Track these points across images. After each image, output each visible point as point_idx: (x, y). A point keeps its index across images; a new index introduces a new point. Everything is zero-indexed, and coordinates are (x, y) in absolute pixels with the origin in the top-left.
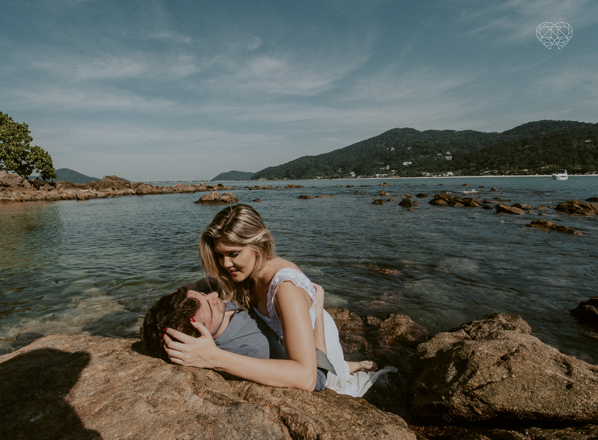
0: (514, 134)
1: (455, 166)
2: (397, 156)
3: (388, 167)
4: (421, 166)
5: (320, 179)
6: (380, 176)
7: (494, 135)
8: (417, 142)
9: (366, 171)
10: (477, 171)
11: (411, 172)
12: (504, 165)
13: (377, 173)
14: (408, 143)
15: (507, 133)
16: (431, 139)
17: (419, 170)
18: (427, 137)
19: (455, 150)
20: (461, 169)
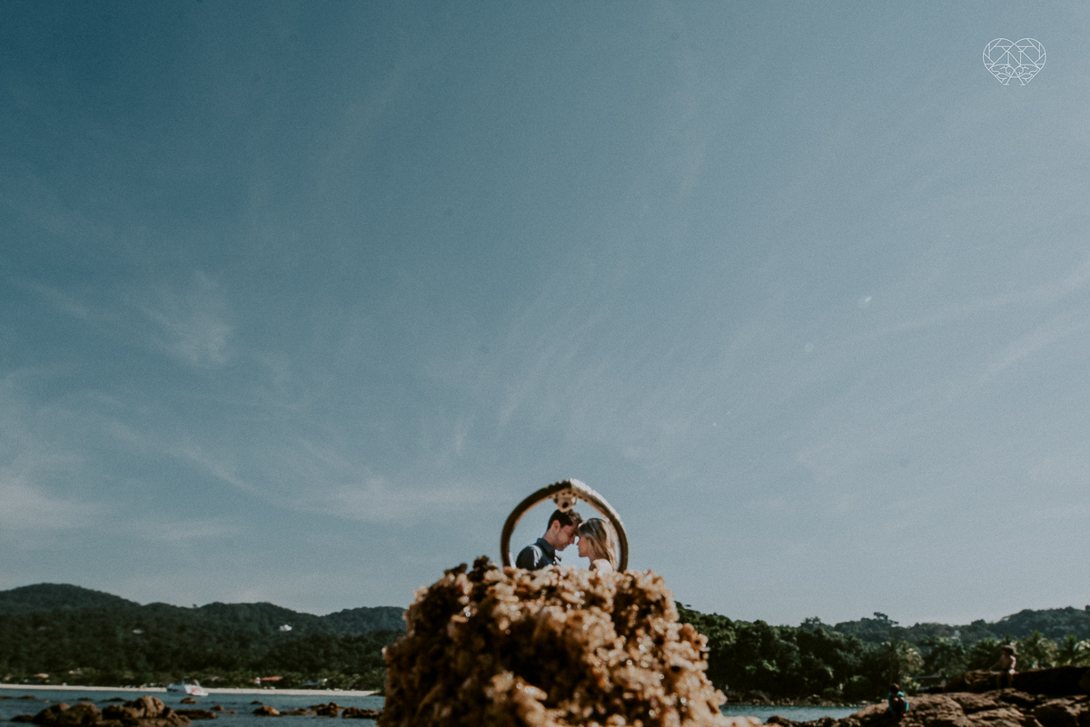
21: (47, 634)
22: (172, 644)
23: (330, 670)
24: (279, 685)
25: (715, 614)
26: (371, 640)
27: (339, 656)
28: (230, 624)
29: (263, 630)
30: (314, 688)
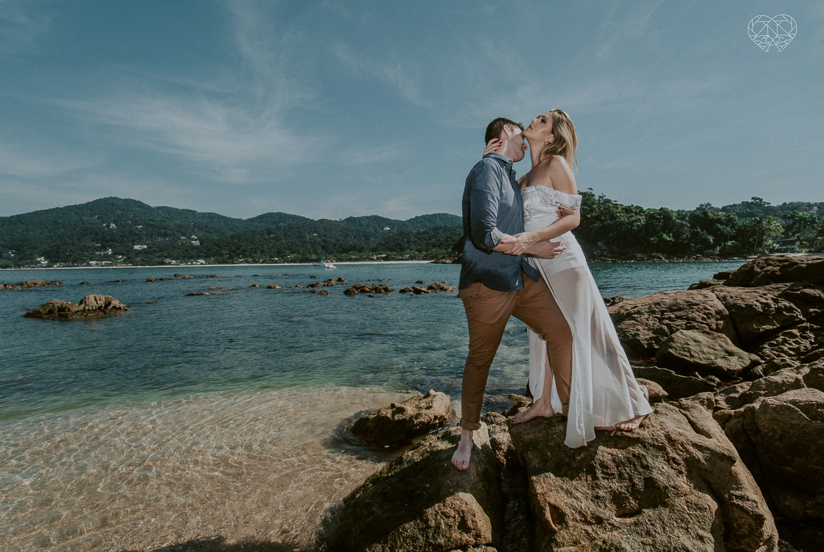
0: (258, 222)
1: (205, 253)
2: (122, 237)
3: (110, 252)
4: (162, 251)
6: (97, 264)
7: (240, 220)
8: (149, 220)
9: (70, 256)
10: (231, 259)
11: (147, 258)
12: (256, 253)
13: (92, 260)
14: (137, 220)
15: (251, 220)
16: (168, 218)
18: (162, 214)
19: (201, 234)
20: (214, 257)
21: (275, 238)
22: (332, 240)
23: (411, 250)
24: (386, 259)
25: (632, 205)
26: (431, 233)
27: (415, 242)
28: (359, 228)
29: (375, 230)
30: (403, 260)
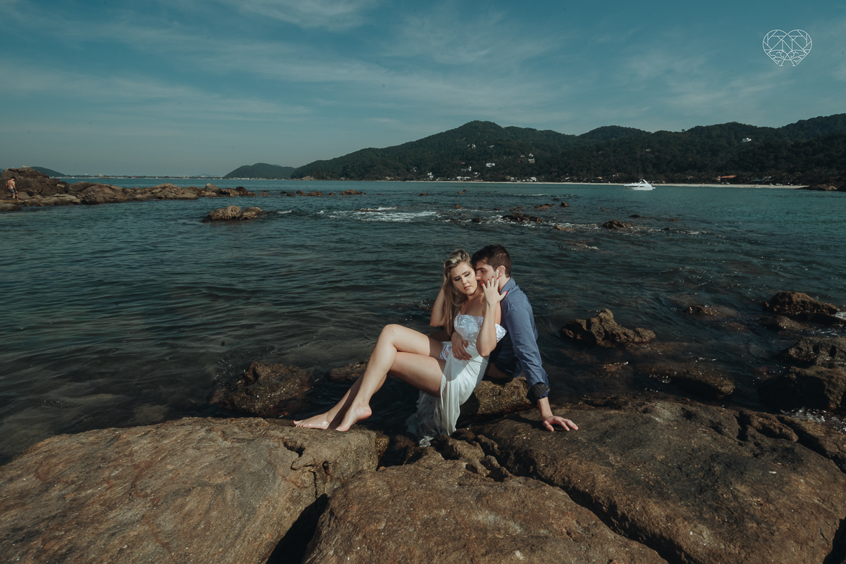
0: (590, 138)
1: (538, 171)
2: (479, 156)
3: (470, 169)
4: (505, 169)
5: (390, 180)
6: (461, 179)
7: (573, 136)
8: (499, 140)
9: (446, 172)
10: (558, 177)
11: (496, 175)
12: (582, 171)
13: (458, 176)
14: (490, 141)
15: (583, 136)
16: (513, 138)
17: (503, 174)
18: (509, 134)
19: (537, 152)
20: (544, 174)
21: (603, 155)
22: (667, 156)
24: (733, 181)
27: (787, 158)
28: (706, 140)
29: (729, 143)
30: (760, 183)
